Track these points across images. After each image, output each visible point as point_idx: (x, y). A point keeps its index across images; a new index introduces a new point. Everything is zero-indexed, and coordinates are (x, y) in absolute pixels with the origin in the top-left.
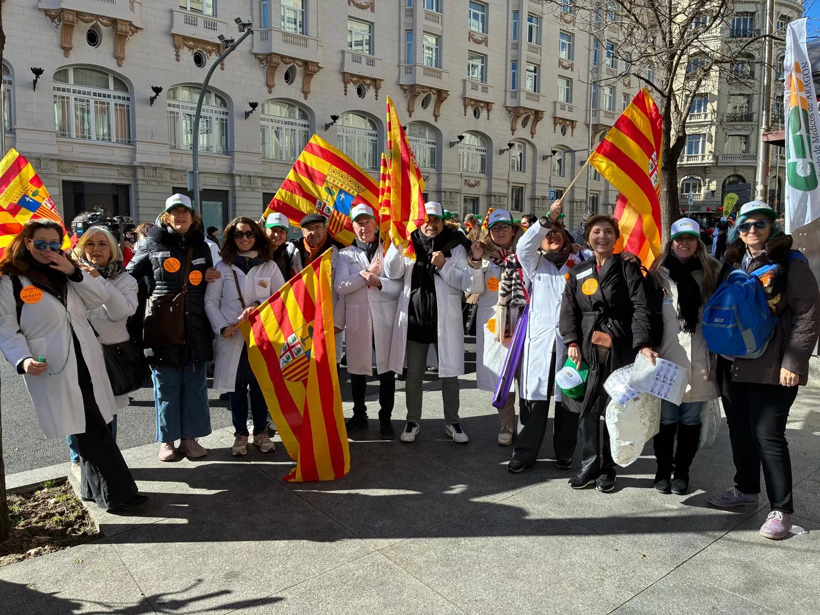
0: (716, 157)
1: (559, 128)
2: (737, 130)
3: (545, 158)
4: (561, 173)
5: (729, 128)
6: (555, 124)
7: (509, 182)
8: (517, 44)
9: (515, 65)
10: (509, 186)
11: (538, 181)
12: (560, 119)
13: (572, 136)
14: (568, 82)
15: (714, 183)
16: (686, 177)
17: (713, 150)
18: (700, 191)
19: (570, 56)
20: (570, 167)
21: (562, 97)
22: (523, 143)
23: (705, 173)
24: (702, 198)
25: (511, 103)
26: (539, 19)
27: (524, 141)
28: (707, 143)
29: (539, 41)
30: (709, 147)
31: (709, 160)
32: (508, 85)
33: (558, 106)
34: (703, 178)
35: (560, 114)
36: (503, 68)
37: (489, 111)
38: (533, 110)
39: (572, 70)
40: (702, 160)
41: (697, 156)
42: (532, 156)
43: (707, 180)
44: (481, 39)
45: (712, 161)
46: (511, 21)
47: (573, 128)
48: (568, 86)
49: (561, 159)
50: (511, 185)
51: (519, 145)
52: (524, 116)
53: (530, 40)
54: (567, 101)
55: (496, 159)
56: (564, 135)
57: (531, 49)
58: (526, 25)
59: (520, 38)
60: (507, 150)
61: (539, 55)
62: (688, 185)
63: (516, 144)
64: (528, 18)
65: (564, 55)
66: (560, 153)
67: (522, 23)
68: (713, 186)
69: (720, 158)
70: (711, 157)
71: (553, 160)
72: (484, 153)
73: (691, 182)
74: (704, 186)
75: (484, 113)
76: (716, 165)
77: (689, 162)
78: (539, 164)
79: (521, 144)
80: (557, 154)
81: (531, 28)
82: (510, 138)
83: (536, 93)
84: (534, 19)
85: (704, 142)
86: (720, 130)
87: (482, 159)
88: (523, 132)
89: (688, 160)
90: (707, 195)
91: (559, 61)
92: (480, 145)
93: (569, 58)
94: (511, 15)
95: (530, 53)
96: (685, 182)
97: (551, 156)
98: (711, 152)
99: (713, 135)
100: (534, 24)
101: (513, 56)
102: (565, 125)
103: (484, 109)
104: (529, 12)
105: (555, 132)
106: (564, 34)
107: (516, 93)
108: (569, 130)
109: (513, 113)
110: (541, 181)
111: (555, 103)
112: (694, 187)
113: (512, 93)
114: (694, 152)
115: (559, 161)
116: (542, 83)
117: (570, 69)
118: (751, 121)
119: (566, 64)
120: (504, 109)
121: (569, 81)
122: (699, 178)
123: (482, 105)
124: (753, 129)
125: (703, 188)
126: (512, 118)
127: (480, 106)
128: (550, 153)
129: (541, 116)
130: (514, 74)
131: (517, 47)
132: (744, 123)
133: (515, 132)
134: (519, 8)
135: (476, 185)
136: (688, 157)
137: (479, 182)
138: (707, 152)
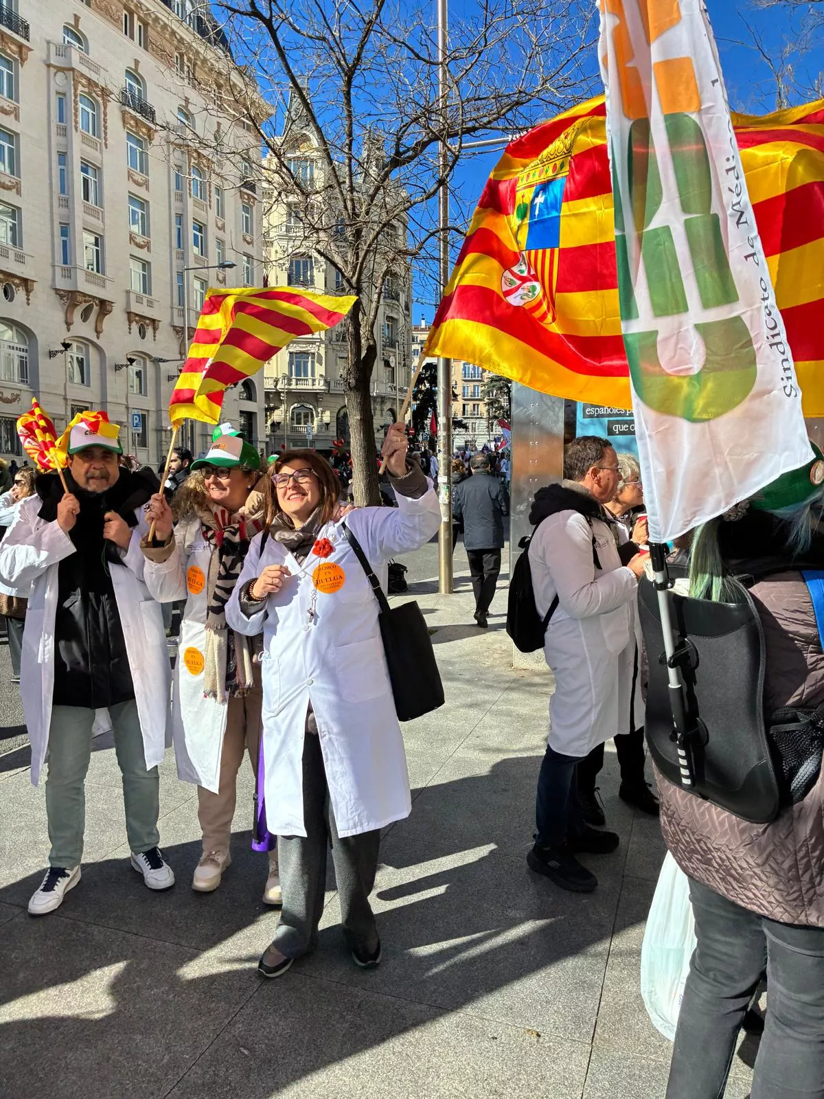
0: (327, 383)
1: (135, 327)
3: (118, 368)
4: (142, 390)
5: (338, 349)
6: (130, 322)
7: (66, 399)
8: (67, 201)
9: (65, 230)
10: (66, 404)
11: (109, 399)
12: (137, 315)
13: (155, 340)
14: (144, 265)
15: (328, 413)
16: (296, 405)
17: (324, 374)
18: (312, 422)
19: (145, 231)
20: (153, 381)
21: (137, 286)
22: (85, 344)
23: (317, 401)
24: (315, 430)
25: (62, 284)
26: (98, 170)
27: (86, 342)
28: (317, 365)
29: (99, 201)
30: (320, 370)
31: (320, 386)
32: (57, 258)
33: (133, 297)
34: (315, 408)
35: (136, 308)
36: (48, 231)
37: (28, 292)
38: (97, 298)
39: (149, 250)
40: (313, 385)
41: (307, 380)
42: (98, 363)
43: (320, 410)
44: (10, 184)
45: (323, 388)
46: (56, 168)
47: (155, 329)
48: (144, 270)
49: (140, 371)
50: (70, 403)
51: (78, 348)
52: (85, 305)
53: (86, 197)
54: (145, 292)
55: (44, 363)
56: (143, 338)
57: (88, 210)
58: (78, 177)
59: (70, 193)
60: (62, 352)
61: (100, 222)
62: (299, 414)
63: (75, 345)
64: (82, 167)
65: (136, 229)
66: (139, 364)
67: (72, 172)
68: (327, 417)
69: (332, 385)
70: (322, 382)
71: (130, 371)
72: (22, 354)
73: (303, 412)
74: (317, 416)
75: (20, 294)
76: (328, 392)
77: (299, 387)
78: (110, 375)
79: (82, 346)
80: (134, 364)
81: (86, 181)
82: (64, 335)
83: (99, 275)
84: (90, 171)
85: (313, 363)
86: (330, 351)
87: (22, 362)
88: (84, 329)
89: (297, 384)
90: (320, 427)
91: (130, 235)
92: (16, 341)
93: (143, 233)
94: (55, 157)
95: (86, 215)
96: (296, 411)
97: (127, 366)
98: (321, 376)
99: (323, 356)
100: (90, 177)
101: (61, 216)
102: (145, 324)
103: (20, 288)
104: (82, 158)
105: (130, 333)
106: (133, 199)
107: (69, 270)
108: (149, 331)
109: (68, 299)
110: (114, 400)
111: (128, 292)
112: (306, 416)
113: (63, 269)
114: (302, 374)
115: (138, 374)
116: (108, 262)
117: (146, 248)
119: (139, 240)
120: (53, 292)
121: (146, 265)
122: (311, 407)
123: (147, 321)
125: (316, 419)
126: (65, 307)
127: (14, 283)
128: (125, 362)
129: (108, 308)
130: (65, 243)
131: (66, 203)
133: (71, 327)
134: (67, 149)
135: (14, 400)
136: (297, 380)
137: (18, 395)
138: (317, 376)
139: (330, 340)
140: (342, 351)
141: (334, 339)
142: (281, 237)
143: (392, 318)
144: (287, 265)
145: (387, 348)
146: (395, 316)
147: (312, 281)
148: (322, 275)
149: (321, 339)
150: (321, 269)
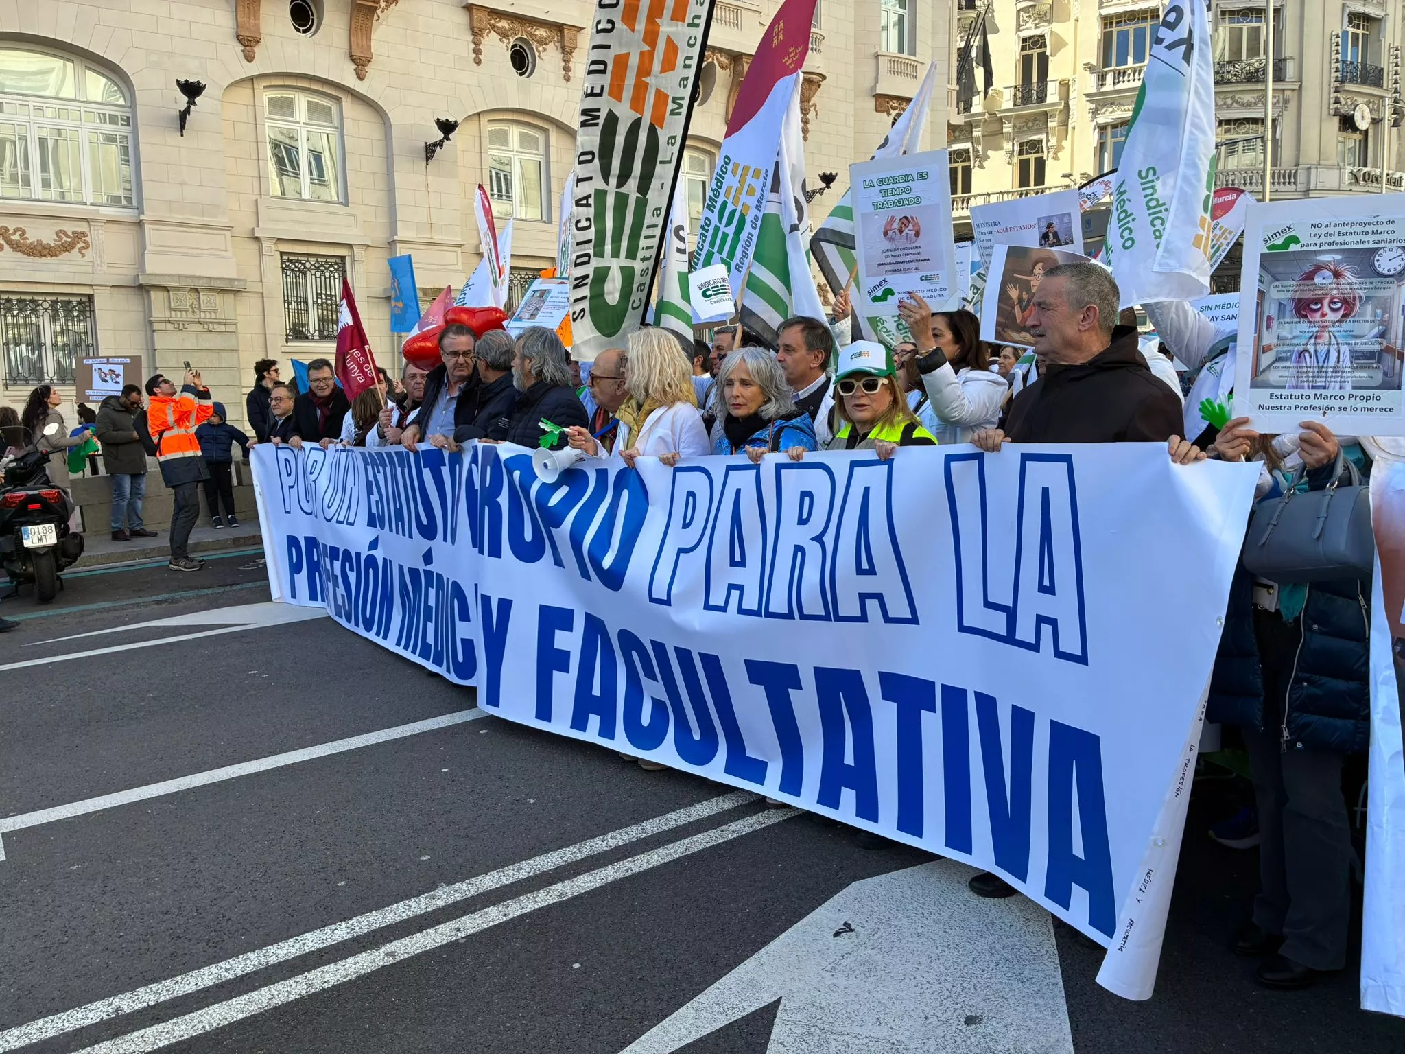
1: (496, 45)
2: (1243, 105)
6: (476, 34)
12: (503, 15)
88: (307, 55)
124: (1286, 101)
143: (1364, 17)
145: (1348, 86)
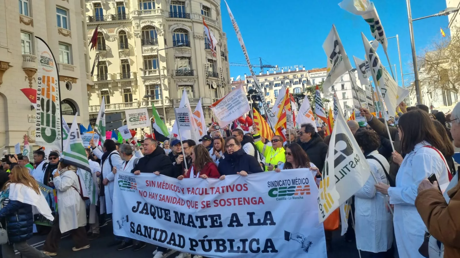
0: (171, 101)
2: (184, 81)
5: (178, 81)
17: (168, 96)
28: (164, 91)
30: (165, 94)
31: (167, 103)
40: (162, 103)
41: (158, 101)
45: (168, 104)
69: (174, 102)
70: (167, 101)
76: (172, 107)
86: (172, 81)
98: (166, 97)
99: (167, 85)
114: (155, 98)
118: (193, 75)
124: (195, 81)
132: (187, 77)
138: (164, 98)
139: (172, 76)
140: (181, 82)
141: (175, 74)
142: (135, 18)
143: (212, 60)
144: (140, 34)
145: (210, 77)
146: (214, 59)
147: (157, 42)
148: (162, 38)
149: (164, 75)
150: (161, 34)
